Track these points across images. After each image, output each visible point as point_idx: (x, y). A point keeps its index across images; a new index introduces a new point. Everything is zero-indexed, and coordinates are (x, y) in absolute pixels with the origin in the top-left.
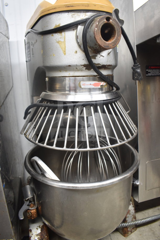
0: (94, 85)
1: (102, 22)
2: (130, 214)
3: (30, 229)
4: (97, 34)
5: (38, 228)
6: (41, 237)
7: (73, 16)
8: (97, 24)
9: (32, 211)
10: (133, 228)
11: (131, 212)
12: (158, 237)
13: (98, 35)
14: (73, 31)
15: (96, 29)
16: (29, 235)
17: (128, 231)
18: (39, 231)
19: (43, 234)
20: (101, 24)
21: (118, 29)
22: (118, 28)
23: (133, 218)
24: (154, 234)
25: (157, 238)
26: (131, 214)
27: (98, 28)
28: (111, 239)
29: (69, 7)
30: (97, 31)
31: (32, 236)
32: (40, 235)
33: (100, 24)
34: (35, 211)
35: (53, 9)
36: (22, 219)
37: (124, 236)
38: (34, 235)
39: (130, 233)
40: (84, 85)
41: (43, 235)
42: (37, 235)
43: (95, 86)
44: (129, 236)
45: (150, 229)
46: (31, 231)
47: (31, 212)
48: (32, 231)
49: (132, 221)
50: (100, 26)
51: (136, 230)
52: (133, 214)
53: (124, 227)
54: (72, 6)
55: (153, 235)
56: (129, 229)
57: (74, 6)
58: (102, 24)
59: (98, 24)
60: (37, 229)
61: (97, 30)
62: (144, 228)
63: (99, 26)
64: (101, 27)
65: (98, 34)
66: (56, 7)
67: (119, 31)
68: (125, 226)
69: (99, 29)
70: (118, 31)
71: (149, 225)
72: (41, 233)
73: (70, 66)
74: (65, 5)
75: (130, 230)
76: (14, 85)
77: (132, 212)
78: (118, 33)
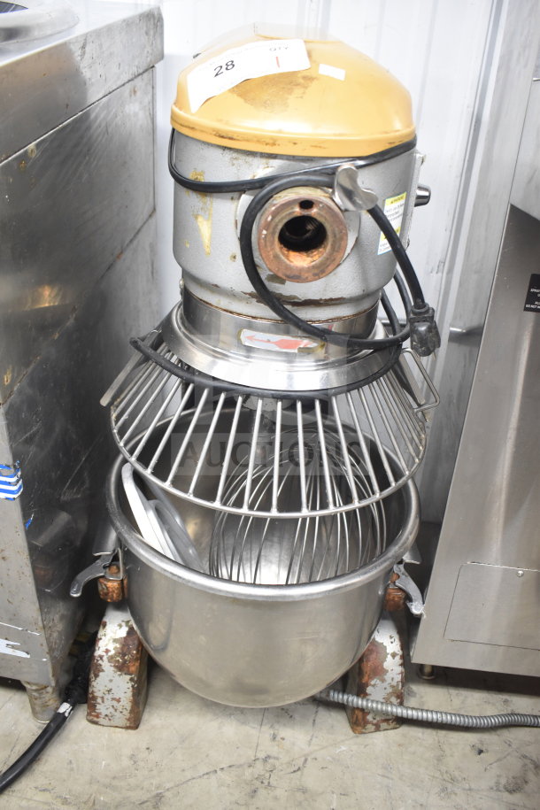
0: (278, 344)
1: (284, 214)
2: (383, 681)
3: (105, 619)
4: (266, 245)
5: (124, 624)
6: (122, 649)
7: (235, 162)
8: (270, 219)
9: (109, 584)
10: (387, 721)
11: (388, 677)
12: (447, 772)
13: (269, 249)
14: (230, 201)
15: (265, 232)
16: (96, 633)
17: (366, 723)
18: (123, 632)
19: (131, 643)
20: (280, 221)
21: (337, 232)
22: (336, 229)
23: (391, 694)
24: (439, 760)
25: (442, 774)
26: (389, 681)
27: (271, 230)
28: (314, 721)
29: (223, 137)
30: (265, 237)
31: (103, 638)
32: (121, 643)
33: (277, 220)
34: (116, 584)
35: (189, 127)
36: (75, 595)
37: (354, 730)
38: (108, 637)
39: (373, 730)
40: (250, 338)
41: (128, 645)
42: (115, 641)
43: (280, 347)
44: (366, 735)
45: (439, 742)
46: (105, 625)
47: (105, 585)
48: (107, 627)
49: (387, 701)
50: (277, 225)
51: (396, 728)
52: (394, 683)
53: (358, 708)
54: (231, 139)
55: (436, 762)
56: (370, 718)
57: (235, 137)
58: (285, 221)
59: (272, 220)
60: (120, 626)
61: (266, 235)
62: (423, 733)
63: (273, 224)
64: (280, 227)
65: (268, 244)
66: (197, 127)
67: (338, 236)
68: (355, 706)
69: (273, 233)
70: (335, 236)
71: (442, 733)
72: (125, 638)
73: (216, 286)
74: (214, 131)
75: (375, 722)
76: (157, 209)
77: (393, 679)
78: (334, 242)
